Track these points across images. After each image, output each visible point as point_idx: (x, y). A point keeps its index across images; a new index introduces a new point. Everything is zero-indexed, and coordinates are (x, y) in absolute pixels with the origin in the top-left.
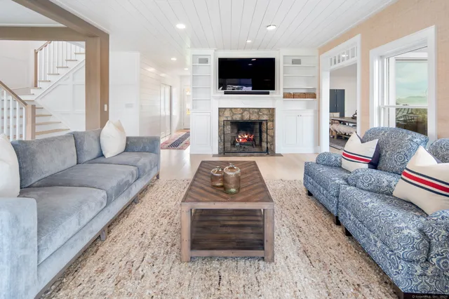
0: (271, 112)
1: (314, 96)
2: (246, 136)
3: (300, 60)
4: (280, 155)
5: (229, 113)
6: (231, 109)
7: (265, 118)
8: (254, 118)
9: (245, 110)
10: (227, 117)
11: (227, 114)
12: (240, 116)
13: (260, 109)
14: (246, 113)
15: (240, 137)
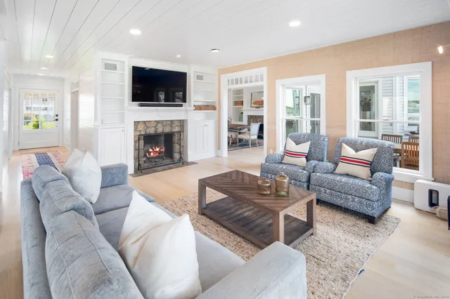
0: (182, 123)
1: (214, 108)
2: (158, 149)
3: (202, 77)
4: (193, 163)
5: (143, 126)
6: (144, 122)
7: (177, 129)
8: (167, 130)
9: (157, 122)
10: (140, 131)
11: (141, 127)
12: (153, 129)
13: (172, 121)
14: (160, 125)
15: (151, 150)
